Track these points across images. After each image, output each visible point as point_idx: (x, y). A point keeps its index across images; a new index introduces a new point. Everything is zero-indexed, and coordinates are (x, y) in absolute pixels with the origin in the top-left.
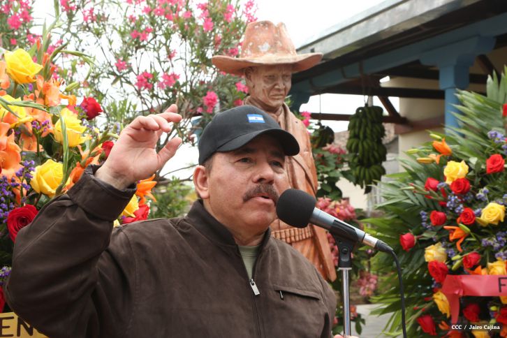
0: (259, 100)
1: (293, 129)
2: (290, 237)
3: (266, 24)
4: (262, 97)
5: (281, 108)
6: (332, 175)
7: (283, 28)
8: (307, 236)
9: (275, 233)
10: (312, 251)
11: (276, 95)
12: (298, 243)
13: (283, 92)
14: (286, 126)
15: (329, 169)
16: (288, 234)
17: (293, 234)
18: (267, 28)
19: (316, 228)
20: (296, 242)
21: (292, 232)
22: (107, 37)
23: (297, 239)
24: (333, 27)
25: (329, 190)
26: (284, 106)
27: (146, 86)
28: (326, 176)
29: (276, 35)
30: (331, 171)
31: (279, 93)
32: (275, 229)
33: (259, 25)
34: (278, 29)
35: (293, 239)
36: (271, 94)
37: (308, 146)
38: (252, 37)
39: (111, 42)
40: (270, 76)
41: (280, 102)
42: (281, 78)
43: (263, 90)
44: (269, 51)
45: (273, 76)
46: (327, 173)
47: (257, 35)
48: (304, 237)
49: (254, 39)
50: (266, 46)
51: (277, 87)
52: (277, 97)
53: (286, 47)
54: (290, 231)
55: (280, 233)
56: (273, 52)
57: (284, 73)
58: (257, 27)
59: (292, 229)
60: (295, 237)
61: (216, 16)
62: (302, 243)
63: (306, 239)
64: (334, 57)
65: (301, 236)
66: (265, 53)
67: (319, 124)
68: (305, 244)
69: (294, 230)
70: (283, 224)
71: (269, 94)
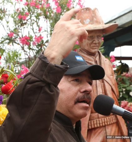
0: (85, 49)
1: (104, 64)
2: (104, 123)
3: (88, 9)
4: (86, 48)
5: (97, 53)
6: (128, 89)
7: (96, 11)
8: (114, 122)
9: (96, 121)
10: (117, 130)
11: (94, 46)
12: (109, 126)
13: (98, 45)
14: (100, 63)
15: (126, 86)
16: (103, 121)
17: (106, 121)
18: (88, 11)
19: (118, 116)
20: (108, 125)
21: (106, 120)
22: (6, 20)
23: (108, 123)
24: (125, 10)
25: (127, 97)
26: (99, 52)
27: (27, 44)
28: (124, 90)
29: (93, 15)
30: (128, 87)
31: (95, 45)
32: (96, 119)
33: (84, 10)
34: (94, 12)
35: (106, 123)
36: (92, 46)
37: (112, 73)
38: (80, 16)
39: (8, 22)
40: (91, 37)
41: (96, 50)
42: (96, 38)
43: (87, 44)
44: (89, 23)
45: (92, 36)
46: (125, 88)
47: (83, 15)
48: (112, 122)
49: (81, 17)
50: (88, 20)
51: (94, 42)
52: (95, 48)
53: (99, 21)
54: (104, 119)
55: (99, 120)
56: (92, 24)
57: (98, 34)
58: (82, 11)
59: (105, 118)
60: (107, 122)
61: (62, 6)
62: (111, 126)
63: (113, 123)
64: (127, 26)
65: (110, 122)
66: (87, 24)
67: (121, 62)
68: (113, 126)
69: (107, 119)
70: (100, 115)
71: (90, 46)
